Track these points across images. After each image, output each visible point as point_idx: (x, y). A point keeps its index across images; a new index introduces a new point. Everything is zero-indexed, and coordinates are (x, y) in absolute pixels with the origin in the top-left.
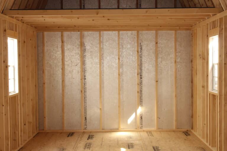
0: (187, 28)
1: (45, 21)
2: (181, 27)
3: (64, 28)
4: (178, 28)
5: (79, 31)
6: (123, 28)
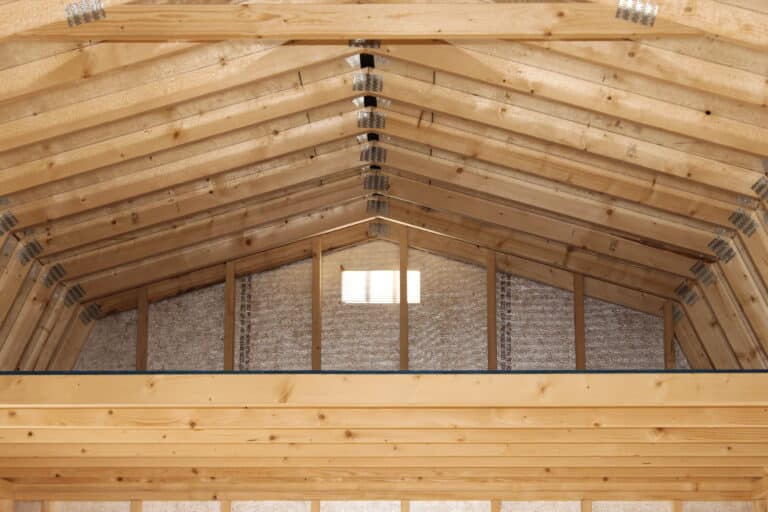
0: (733, 486)
1: (31, 440)
2: (703, 485)
3: (143, 484)
4: (688, 486)
5: (215, 498)
6: (422, 486)
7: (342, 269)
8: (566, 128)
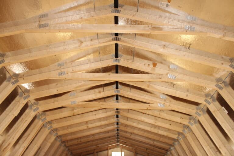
7: (112, 152)
8: (148, 128)
